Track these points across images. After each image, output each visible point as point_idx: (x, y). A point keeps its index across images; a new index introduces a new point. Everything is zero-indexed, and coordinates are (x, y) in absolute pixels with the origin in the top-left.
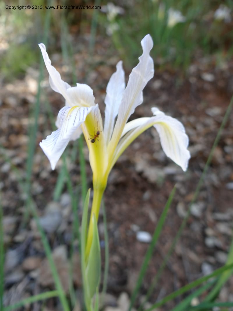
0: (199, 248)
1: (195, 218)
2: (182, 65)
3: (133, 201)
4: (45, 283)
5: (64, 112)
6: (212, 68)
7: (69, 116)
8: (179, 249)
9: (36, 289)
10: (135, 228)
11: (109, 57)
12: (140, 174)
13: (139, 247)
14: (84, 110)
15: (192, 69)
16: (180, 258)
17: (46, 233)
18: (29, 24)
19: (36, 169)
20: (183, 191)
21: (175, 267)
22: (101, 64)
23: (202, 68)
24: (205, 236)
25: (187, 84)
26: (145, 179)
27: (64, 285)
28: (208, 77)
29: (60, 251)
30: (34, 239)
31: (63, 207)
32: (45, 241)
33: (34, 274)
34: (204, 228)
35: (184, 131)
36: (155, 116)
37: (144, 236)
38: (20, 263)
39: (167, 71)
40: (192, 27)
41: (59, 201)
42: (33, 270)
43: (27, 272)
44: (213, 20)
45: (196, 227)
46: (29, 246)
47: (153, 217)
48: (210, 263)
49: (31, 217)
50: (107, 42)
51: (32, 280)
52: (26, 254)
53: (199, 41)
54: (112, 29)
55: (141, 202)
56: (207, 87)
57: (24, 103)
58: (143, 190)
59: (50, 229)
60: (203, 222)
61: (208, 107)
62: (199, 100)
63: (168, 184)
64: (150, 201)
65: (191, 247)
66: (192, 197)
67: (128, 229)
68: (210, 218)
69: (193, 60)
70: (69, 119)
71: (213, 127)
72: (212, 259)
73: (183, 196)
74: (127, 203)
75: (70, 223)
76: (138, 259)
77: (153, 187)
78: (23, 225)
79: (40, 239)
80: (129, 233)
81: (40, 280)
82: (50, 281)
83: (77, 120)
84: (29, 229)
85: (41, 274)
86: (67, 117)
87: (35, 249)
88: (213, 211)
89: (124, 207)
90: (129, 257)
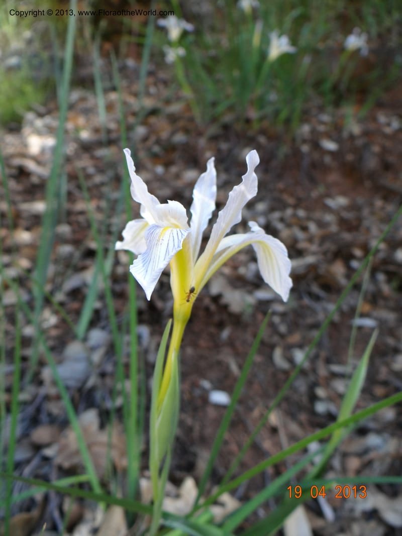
0: (303, 417)
1: (303, 372)
2: (288, 121)
3: (204, 342)
4: (66, 464)
5: (152, 232)
6: (336, 132)
7: (161, 240)
8: (274, 418)
9: (53, 475)
10: (206, 384)
11: (168, 102)
12: (217, 298)
13: (211, 413)
14: (177, 234)
15: (305, 129)
16: (274, 430)
17: (68, 388)
19: (47, 288)
20: (283, 329)
23: (321, 129)
24: (313, 398)
25: (296, 153)
26: (225, 307)
27: (97, 466)
28: (330, 145)
29: (90, 417)
30: (47, 398)
31: (93, 349)
32: (66, 402)
33: (48, 452)
34: (312, 386)
36: (253, 232)
37: (219, 397)
38: (26, 434)
39: (263, 132)
40: (307, 60)
41: (85, 339)
42: (48, 445)
43: (37, 448)
44: (342, 49)
45: (302, 386)
46: (38, 410)
47: (234, 367)
49: (42, 364)
51: (46, 459)
52: (34, 421)
54: (173, 55)
55: (217, 346)
56: (327, 159)
58: (221, 325)
59: (72, 383)
60: (312, 378)
61: (329, 195)
62: (313, 181)
63: (259, 316)
64: (231, 343)
65: (293, 415)
66: (296, 338)
67: (195, 385)
68: (322, 371)
69: (305, 116)
70: (161, 244)
71: (334, 228)
73: (282, 336)
74: (195, 345)
75: (103, 375)
76: (208, 431)
77: (237, 320)
79: (58, 398)
80: (197, 392)
81: (58, 460)
82: (75, 460)
83: (171, 245)
84: (40, 383)
85: (61, 451)
86: (158, 241)
87: (50, 415)
88: (328, 361)
89: (189, 351)
90: (197, 428)
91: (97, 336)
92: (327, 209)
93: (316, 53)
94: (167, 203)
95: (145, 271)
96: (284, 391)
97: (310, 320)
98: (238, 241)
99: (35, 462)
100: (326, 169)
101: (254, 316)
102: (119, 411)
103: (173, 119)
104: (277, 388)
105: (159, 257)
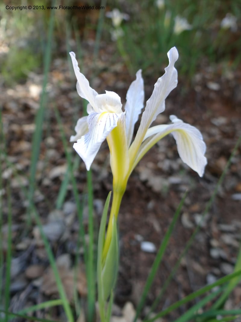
0: (203, 259)
1: (202, 230)
2: (187, 72)
3: (137, 210)
4: (48, 292)
5: (93, 117)
6: (217, 77)
7: (99, 122)
8: (184, 261)
9: (39, 299)
10: (139, 238)
11: (113, 63)
12: (145, 183)
13: (143, 257)
14: (113, 116)
15: (198, 77)
16: (184, 269)
17: (49, 241)
18: (31, 28)
19: (39, 176)
20: (188, 201)
21: (180, 278)
22: (105, 70)
23: (208, 76)
24: (209, 247)
25: (193, 92)
26: (150, 189)
27: (68, 294)
28: (214, 86)
29: (64, 260)
30: (37, 247)
31: (66, 215)
32: (48, 250)
33: (37, 283)
34: (209, 239)
35: (202, 138)
36: (173, 123)
37: (148, 247)
38: (22, 271)
40: (198, 35)
41: (62, 209)
42: (36, 278)
43: (30, 280)
44: (219, 28)
45: (201, 238)
46: (31, 254)
47: (157, 227)
48: (215, 275)
49: (34, 224)
50: (111, 48)
51: (35, 288)
52: (28, 262)
53: (205, 49)
54: (117, 34)
55: (145, 212)
56: (212, 95)
57: (26, 108)
58: (148, 200)
59: (53, 238)
60: (208, 233)
61: (214, 117)
62: (204, 109)
63: (172, 194)
64: (155, 211)
65: (196, 258)
66: (196, 207)
67: (132, 238)
68: (215, 229)
69: (198, 69)
70: (100, 125)
71: (218, 137)
72: (216, 271)
73: (187, 206)
74: (131, 212)
75: (73, 232)
76: (142, 269)
77: (158, 196)
78: (25, 233)
79: (43, 247)
80: (133, 243)
81: (43, 289)
82: (53, 290)
83: (108, 125)
84: (32, 237)
85: (44, 283)
86: (97, 122)
87: (38, 258)
88: (218, 222)
89: (128, 216)
90: (133, 267)
91: (69, 207)
92: (213, 126)
93: (203, 31)
94: (105, 93)
95: (87, 146)
96: (190, 242)
97: (204, 196)
98: (161, 130)
99: (28, 289)
100: (211, 101)
101: (169, 194)
102: (82, 256)
103: (116, 74)
104: (185, 239)
105: (98, 135)
